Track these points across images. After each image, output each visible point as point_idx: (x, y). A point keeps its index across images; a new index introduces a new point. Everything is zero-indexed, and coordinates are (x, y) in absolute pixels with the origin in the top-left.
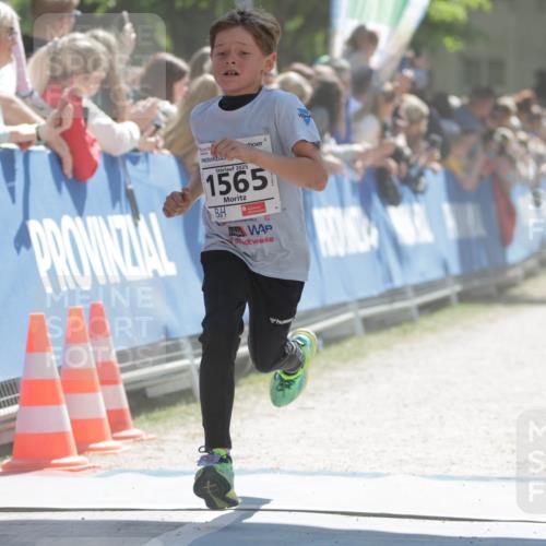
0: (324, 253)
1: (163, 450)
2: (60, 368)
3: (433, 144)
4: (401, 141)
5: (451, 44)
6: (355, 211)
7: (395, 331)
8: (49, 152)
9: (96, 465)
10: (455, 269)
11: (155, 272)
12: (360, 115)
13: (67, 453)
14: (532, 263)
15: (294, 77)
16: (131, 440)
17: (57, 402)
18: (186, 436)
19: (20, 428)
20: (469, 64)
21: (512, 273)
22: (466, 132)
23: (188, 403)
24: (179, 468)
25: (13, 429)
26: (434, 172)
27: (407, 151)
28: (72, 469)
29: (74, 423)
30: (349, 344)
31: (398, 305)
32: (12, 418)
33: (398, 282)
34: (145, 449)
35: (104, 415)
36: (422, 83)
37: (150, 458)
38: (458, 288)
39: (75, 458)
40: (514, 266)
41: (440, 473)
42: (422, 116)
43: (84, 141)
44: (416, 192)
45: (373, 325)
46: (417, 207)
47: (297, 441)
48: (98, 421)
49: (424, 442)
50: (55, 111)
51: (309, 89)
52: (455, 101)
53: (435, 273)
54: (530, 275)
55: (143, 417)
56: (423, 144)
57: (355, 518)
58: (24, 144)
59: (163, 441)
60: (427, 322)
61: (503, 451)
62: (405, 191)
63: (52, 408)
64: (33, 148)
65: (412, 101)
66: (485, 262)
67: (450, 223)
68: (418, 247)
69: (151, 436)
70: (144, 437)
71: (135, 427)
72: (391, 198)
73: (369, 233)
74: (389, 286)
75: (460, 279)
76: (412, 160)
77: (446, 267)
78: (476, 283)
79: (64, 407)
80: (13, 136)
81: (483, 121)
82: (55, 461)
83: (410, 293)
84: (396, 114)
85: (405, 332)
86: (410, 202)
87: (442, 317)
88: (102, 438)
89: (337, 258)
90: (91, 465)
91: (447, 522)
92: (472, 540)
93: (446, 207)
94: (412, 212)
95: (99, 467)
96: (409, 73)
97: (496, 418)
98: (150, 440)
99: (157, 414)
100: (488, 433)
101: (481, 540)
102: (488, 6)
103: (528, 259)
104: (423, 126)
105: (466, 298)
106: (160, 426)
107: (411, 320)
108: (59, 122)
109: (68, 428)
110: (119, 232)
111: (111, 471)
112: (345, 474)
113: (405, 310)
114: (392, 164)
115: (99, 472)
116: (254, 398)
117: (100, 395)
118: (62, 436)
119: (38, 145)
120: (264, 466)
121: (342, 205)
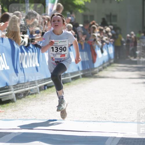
1: (6, 114)
10: (81, 69)
11: (4, 68)
14: (101, 67)
18: (12, 111)
20: (85, 16)
21: (95, 70)
23: (12, 103)
24: (10, 119)
34: (1, 114)
37: (3, 116)
38: (82, 74)
40: (96, 68)
41: (78, 120)
47: (41, 112)
49: (73, 112)
52: (81, 25)
54: (100, 70)
57: (56, 131)
59: (6, 112)
60: (74, 82)
61: (94, 115)
66: (89, 67)
78: (86, 72)
83: (69, 75)
85: (68, 85)
87: (78, 81)
91: (79, 132)
92: (86, 137)
97: (92, 106)
99: (4, 105)
100: (90, 110)
101: (88, 136)
102: (90, 1)
103: (100, 66)
106: (5, 108)
107: (70, 82)
116: (29, 101)
120: (32, 118)
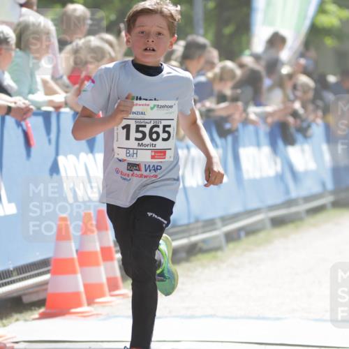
0: (246, 176)
2: (77, 251)
3: (317, 107)
4: (297, 105)
5: (329, 42)
6: (266, 150)
7: (290, 227)
8: (72, 112)
9: (99, 312)
10: (330, 186)
12: (271, 89)
13: (80, 305)
16: (121, 297)
17: (75, 272)
19: (51, 289)
20: (341, 55)
25: (46, 290)
26: (317, 125)
27: (301, 111)
28: (84, 315)
29: (86, 286)
30: (262, 235)
31: (294, 209)
32: (46, 283)
33: (294, 195)
35: (104, 281)
39: (85, 308)
42: (310, 89)
44: (306, 137)
45: (278, 222)
46: (307, 147)
47: (227, 297)
48: (101, 285)
50: (77, 86)
52: (332, 79)
53: (316, 189)
55: (129, 282)
58: (58, 108)
60: (311, 220)
62: (299, 137)
64: (63, 110)
67: (327, 157)
68: (306, 173)
71: (124, 288)
72: (290, 141)
73: (276, 163)
74: (287, 197)
76: (304, 117)
77: (324, 185)
79: (79, 276)
80: (50, 103)
82: (73, 310)
83: (301, 202)
84: (295, 88)
86: (302, 144)
88: (103, 295)
89: (255, 180)
90: (95, 312)
93: (325, 147)
94: (303, 151)
95: (100, 314)
96: (303, 61)
105: (337, 204)
109: (82, 289)
111: (108, 317)
112: (258, 318)
113: (297, 213)
115: (101, 317)
117: (102, 269)
118: (77, 294)
119: (66, 107)
121: (259, 145)
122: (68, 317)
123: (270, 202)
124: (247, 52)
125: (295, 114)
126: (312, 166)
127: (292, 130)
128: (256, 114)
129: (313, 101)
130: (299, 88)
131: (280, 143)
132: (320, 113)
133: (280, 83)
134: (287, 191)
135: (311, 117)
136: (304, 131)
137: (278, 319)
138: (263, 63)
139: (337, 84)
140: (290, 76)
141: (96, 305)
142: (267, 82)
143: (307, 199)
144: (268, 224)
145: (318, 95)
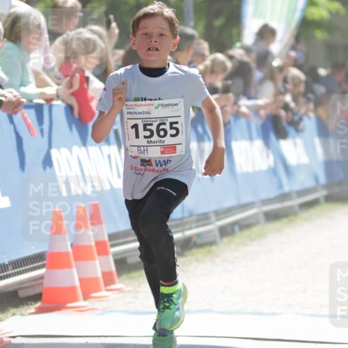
0: (238, 170)
1: (137, 298)
2: (72, 245)
3: (309, 100)
4: (288, 98)
5: (320, 35)
6: (259, 143)
7: (285, 221)
8: (64, 105)
9: (95, 307)
10: (323, 180)
12: (262, 81)
13: (76, 300)
15: (220, 56)
16: (116, 292)
17: (70, 266)
19: (46, 283)
20: (331, 48)
22: (330, 92)
25: (42, 284)
26: (309, 118)
27: (292, 105)
28: (79, 310)
29: (81, 280)
30: (255, 229)
31: (287, 204)
32: (41, 277)
33: (287, 189)
34: (126, 297)
35: (100, 275)
36: (301, 61)
37: (129, 303)
38: (324, 193)
39: (81, 303)
42: (301, 82)
43: (87, 98)
44: (298, 130)
45: (272, 217)
46: (299, 141)
47: (223, 292)
48: (96, 280)
49: (304, 292)
50: (68, 78)
51: (229, 65)
52: (322, 72)
53: (310, 183)
55: (124, 276)
56: (302, 100)
58: (49, 100)
59: (137, 292)
60: (305, 214)
62: (291, 130)
63: (67, 271)
64: (55, 103)
65: (295, 72)
66: (342, 176)
67: (319, 150)
68: (299, 166)
69: (130, 288)
70: (126, 289)
71: (120, 282)
73: (268, 156)
74: (280, 192)
75: (326, 187)
76: (296, 110)
77: (316, 179)
78: (336, 190)
79: (75, 270)
80: (42, 95)
81: (340, 84)
82: (69, 305)
83: (294, 196)
84: (285, 80)
85: (291, 221)
86: (294, 137)
87: (314, 211)
88: (99, 290)
89: (248, 174)
90: (92, 307)
93: (317, 141)
94: (295, 144)
95: (97, 309)
96: (293, 54)
98: (129, 291)
104: (302, 88)
105: (330, 199)
106: (135, 282)
107: (295, 214)
108: (70, 85)
109: (77, 283)
110: (109, 157)
111: (105, 311)
113: (291, 207)
114: (283, 113)
115: (98, 312)
116: (195, 264)
117: (97, 263)
118: (73, 289)
119: (57, 100)
120: (202, 308)
121: (251, 139)
122: (64, 311)
123: (264, 196)
124: (238, 45)
125: (286, 107)
126: (305, 159)
127: (284, 123)
128: (248, 107)
129: (305, 95)
130: (289, 80)
131: (273, 137)
132: (311, 106)
133: (271, 75)
134: (280, 186)
135: (303, 110)
136: (296, 124)
137: (274, 314)
138: (254, 56)
139: (328, 76)
140: (281, 69)
141: (91, 300)
142: (258, 75)
143: (300, 193)
144: (262, 218)
145: (309, 89)
